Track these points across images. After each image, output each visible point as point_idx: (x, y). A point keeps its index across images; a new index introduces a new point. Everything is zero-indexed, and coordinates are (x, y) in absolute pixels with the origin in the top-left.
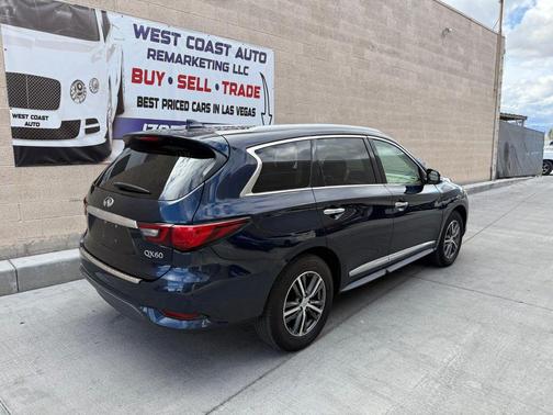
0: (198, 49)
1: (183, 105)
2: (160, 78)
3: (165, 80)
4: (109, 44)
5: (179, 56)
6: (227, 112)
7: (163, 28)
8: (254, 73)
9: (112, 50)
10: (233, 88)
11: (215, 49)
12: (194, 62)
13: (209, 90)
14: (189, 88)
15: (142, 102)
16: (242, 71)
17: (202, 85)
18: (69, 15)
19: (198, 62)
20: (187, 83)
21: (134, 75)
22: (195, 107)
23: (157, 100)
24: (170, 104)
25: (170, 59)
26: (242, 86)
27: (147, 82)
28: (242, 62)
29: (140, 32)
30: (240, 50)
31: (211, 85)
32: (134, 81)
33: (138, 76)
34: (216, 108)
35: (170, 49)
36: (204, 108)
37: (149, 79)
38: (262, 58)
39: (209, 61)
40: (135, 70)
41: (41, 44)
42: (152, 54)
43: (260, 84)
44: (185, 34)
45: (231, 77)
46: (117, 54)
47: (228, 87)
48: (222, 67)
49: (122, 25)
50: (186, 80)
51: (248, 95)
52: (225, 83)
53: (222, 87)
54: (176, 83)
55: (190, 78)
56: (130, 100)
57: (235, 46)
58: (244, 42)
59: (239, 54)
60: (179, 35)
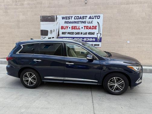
0: (77, 19)
1: (72, 33)
2: (67, 28)
3: (68, 28)
4: (57, 22)
5: (72, 22)
6: (85, 34)
7: (68, 16)
8: (95, 22)
9: (57, 23)
10: (87, 28)
11: (82, 18)
12: (76, 23)
13: (80, 29)
14: (74, 29)
15: (63, 33)
16: (90, 22)
17: (78, 28)
18: (50, 18)
19: (77, 22)
21: (61, 28)
22: (76, 33)
23: (66, 32)
24: (69, 33)
25: (70, 23)
26: (90, 27)
27: (64, 29)
28: (91, 20)
29: (63, 18)
30: (90, 17)
31: (80, 28)
32: (61, 29)
33: (62, 28)
34: (82, 33)
35: (70, 20)
36: (78, 33)
37: (65, 28)
38: (98, 17)
39: (80, 21)
40: (62, 26)
42: (66, 22)
43: (97, 25)
44: (74, 16)
45: (87, 25)
46: (58, 24)
47: (86, 27)
48: (84, 22)
49: (60, 17)
50: (74, 27)
51: (92, 29)
52: (85, 27)
53: (83, 28)
54: (71, 28)
55: (75, 26)
56: (60, 33)
57: (88, 16)
58: (91, 14)
59: (90, 18)
60: (72, 17)
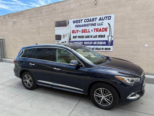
0: (87, 22)
1: (82, 37)
2: (78, 31)
4: (68, 27)
5: (82, 25)
6: (95, 37)
7: (78, 19)
8: (105, 24)
9: (69, 27)
10: (97, 30)
11: (92, 20)
12: (86, 26)
13: (90, 32)
14: (84, 32)
15: (74, 37)
16: (101, 24)
17: (88, 31)
18: (63, 23)
19: (87, 25)
20: (84, 31)
22: (86, 37)
23: (77, 36)
24: (79, 37)
25: (80, 26)
26: (100, 29)
27: (75, 33)
28: (101, 22)
29: (74, 22)
30: (100, 18)
31: (90, 31)
32: (73, 33)
33: (73, 32)
34: (91, 36)
35: (80, 24)
36: (88, 37)
37: (75, 32)
38: (109, 18)
39: (90, 24)
40: (73, 31)
41: (59, 29)
42: (77, 26)
43: (108, 26)
44: (84, 19)
45: (97, 27)
47: (96, 30)
48: (94, 25)
49: (71, 22)
51: (103, 31)
52: (95, 29)
53: (93, 30)
54: (81, 32)
55: (85, 30)
56: (72, 37)
57: (98, 18)
58: (101, 15)
59: (100, 19)
60: (82, 20)
